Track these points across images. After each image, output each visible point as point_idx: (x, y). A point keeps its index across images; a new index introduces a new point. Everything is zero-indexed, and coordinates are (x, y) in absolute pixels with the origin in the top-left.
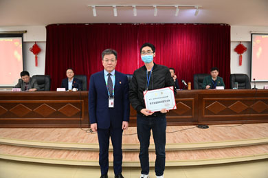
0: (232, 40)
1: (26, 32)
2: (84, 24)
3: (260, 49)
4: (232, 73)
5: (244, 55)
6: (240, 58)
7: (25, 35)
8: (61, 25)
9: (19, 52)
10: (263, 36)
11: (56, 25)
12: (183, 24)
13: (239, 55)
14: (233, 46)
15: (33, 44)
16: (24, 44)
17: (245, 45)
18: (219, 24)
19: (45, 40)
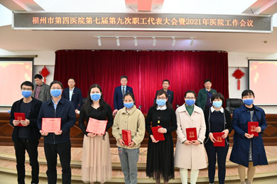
0: (229, 65)
1: (37, 56)
2: (90, 50)
3: (257, 75)
4: (230, 97)
5: (242, 80)
6: (239, 83)
7: (35, 59)
8: (70, 51)
9: (29, 75)
10: (260, 62)
11: (64, 50)
12: (182, 51)
13: (237, 80)
14: (231, 72)
15: (43, 67)
16: (34, 67)
17: (243, 71)
18: (216, 52)
19: (54, 64)
